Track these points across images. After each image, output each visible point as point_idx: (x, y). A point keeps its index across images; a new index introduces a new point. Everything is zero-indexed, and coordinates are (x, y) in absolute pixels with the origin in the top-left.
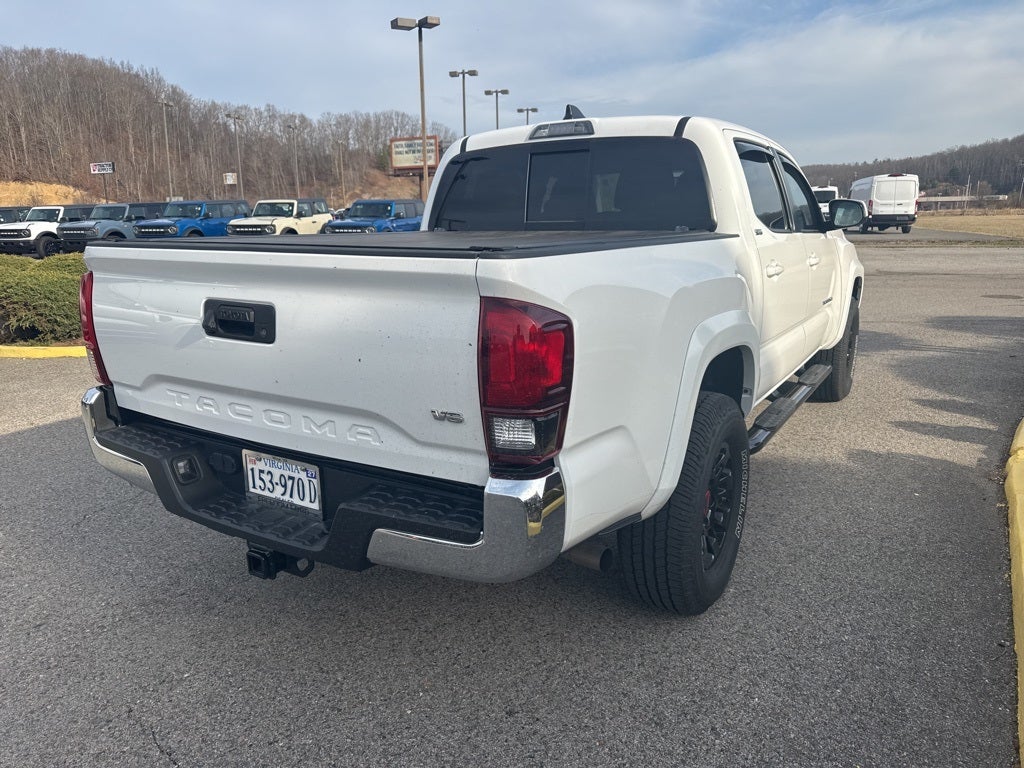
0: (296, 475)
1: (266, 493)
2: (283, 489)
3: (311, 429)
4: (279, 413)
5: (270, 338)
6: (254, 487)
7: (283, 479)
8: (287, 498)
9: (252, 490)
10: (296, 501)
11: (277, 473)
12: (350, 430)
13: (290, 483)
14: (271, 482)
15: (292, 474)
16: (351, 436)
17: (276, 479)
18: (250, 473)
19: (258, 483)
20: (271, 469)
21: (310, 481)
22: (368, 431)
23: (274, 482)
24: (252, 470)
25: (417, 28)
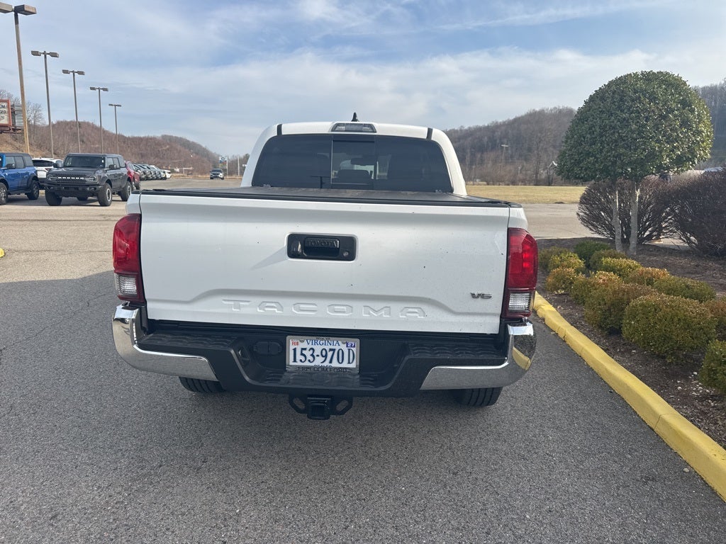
0: (337, 348)
1: (307, 364)
2: (324, 358)
3: (369, 314)
4: (341, 306)
5: (351, 257)
6: (295, 361)
7: (324, 352)
8: (326, 364)
9: (291, 363)
10: (335, 364)
11: (318, 349)
12: (402, 311)
13: (330, 354)
14: (312, 355)
15: (332, 347)
16: (402, 315)
17: (317, 352)
18: (292, 353)
19: (299, 357)
20: (313, 347)
21: (349, 350)
22: (416, 310)
23: (315, 354)
24: (295, 350)
25: (13, 13)
